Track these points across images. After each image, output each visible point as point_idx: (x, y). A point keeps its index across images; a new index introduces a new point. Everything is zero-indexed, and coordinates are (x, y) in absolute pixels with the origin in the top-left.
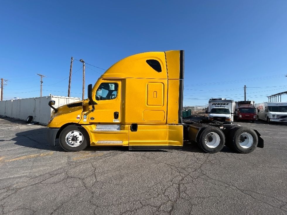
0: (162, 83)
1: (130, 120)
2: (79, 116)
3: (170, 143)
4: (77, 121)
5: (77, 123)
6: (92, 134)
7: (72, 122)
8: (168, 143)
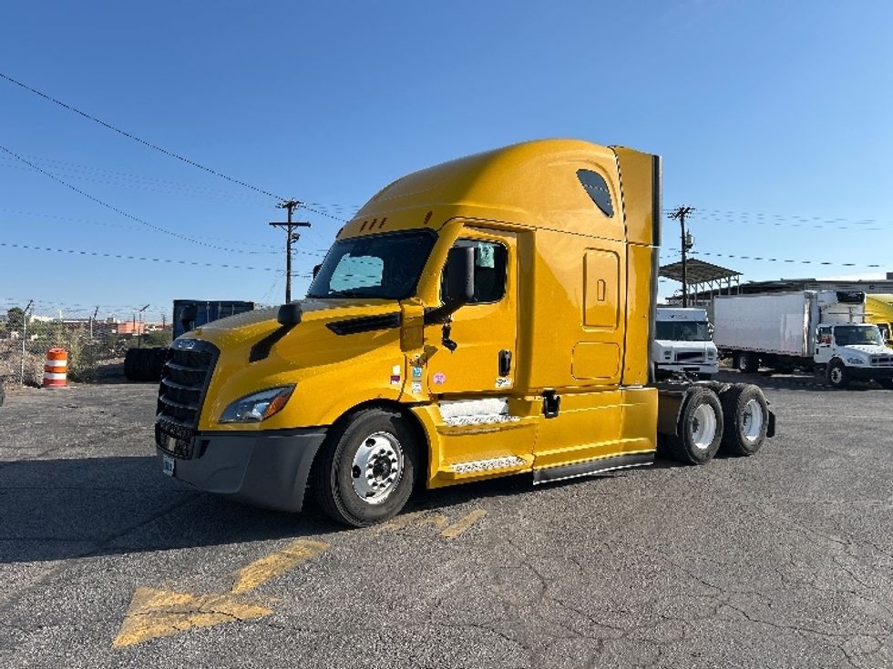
0: (615, 253)
1: (541, 378)
2: (397, 371)
3: (627, 447)
4: (391, 391)
5: (392, 401)
6: (440, 437)
7: (376, 397)
8: (622, 448)
